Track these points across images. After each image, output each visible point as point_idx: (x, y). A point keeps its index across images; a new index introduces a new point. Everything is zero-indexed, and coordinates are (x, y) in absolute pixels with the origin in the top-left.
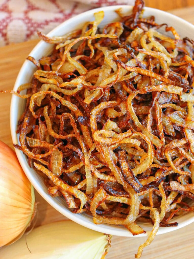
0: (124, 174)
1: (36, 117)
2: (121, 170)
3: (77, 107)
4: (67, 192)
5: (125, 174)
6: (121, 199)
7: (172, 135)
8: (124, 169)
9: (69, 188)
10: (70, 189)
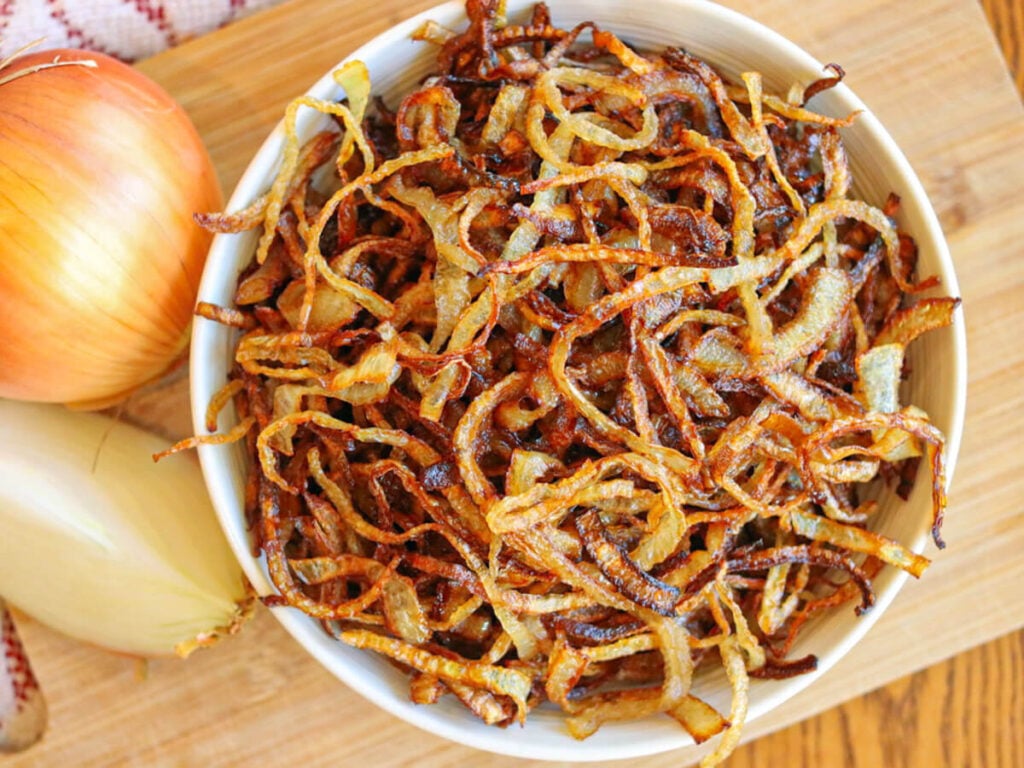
0: (614, 579)
1: (295, 491)
2: (602, 571)
3: (405, 433)
4: (465, 683)
5: (617, 577)
6: (629, 645)
7: (721, 415)
8: (608, 564)
9: (468, 669)
10: (471, 674)
